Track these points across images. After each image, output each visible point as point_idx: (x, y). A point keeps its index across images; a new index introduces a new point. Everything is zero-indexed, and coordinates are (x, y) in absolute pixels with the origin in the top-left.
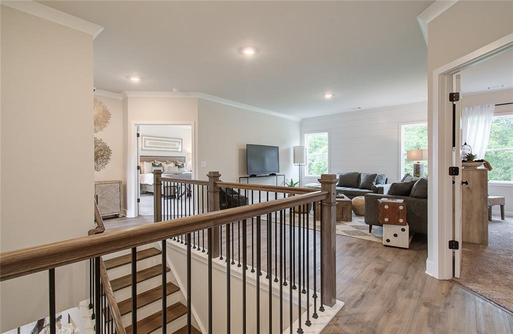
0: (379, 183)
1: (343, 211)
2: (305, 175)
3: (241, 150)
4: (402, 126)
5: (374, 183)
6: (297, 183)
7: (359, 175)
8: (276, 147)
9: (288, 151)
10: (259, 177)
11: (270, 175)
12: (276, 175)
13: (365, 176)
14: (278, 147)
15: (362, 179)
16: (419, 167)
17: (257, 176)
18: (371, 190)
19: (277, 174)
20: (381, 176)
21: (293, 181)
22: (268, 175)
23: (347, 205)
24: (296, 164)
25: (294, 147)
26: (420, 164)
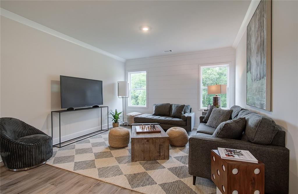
0: (186, 112)
1: (160, 148)
2: (129, 106)
3: (53, 82)
4: (201, 67)
5: (183, 113)
6: (120, 113)
7: (171, 106)
8: (100, 81)
9: (113, 85)
10: (76, 110)
11: (93, 107)
12: (98, 107)
13: (175, 107)
14: (102, 82)
15: (173, 109)
16: (217, 99)
17: (75, 108)
18: (181, 118)
19: (100, 106)
20: (187, 106)
21: (117, 111)
22: (92, 107)
23: (164, 142)
24: (120, 97)
25: (118, 82)
26: (218, 97)
